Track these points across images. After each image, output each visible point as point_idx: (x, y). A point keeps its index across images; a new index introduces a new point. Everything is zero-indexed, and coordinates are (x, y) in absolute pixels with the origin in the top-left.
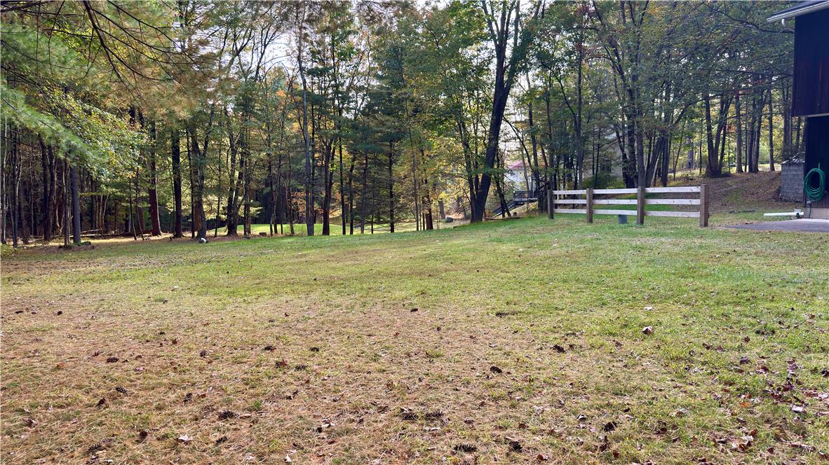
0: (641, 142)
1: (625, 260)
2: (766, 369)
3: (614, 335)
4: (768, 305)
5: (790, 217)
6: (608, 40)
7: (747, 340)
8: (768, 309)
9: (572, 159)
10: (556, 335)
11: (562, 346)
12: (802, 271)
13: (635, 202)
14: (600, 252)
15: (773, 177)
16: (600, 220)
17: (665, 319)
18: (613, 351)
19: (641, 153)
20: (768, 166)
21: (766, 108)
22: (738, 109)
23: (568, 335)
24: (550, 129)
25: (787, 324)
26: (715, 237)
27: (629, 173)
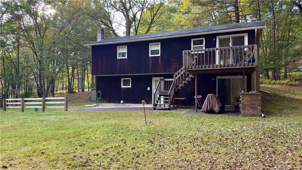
0: (44, 80)
1: (36, 126)
2: (81, 158)
3: (29, 156)
4: (84, 136)
5: (93, 106)
6: (30, 41)
7: (76, 149)
8: (83, 137)
9: (15, 85)
10: (4, 162)
11: (6, 166)
12: (94, 123)
13: (41, 103)
14: (26, 124)
15: (89, 93)
16: (27, 110)
17: (50, 147)
18: (28, 163)
19: (44, 84)
20: (87, 90)
21: (86, 71)
22: (78, 71)
23: (9, 160)
24: (5, 72)
25: (88, 141)
26: (69, 115)
27: (40, 91)
